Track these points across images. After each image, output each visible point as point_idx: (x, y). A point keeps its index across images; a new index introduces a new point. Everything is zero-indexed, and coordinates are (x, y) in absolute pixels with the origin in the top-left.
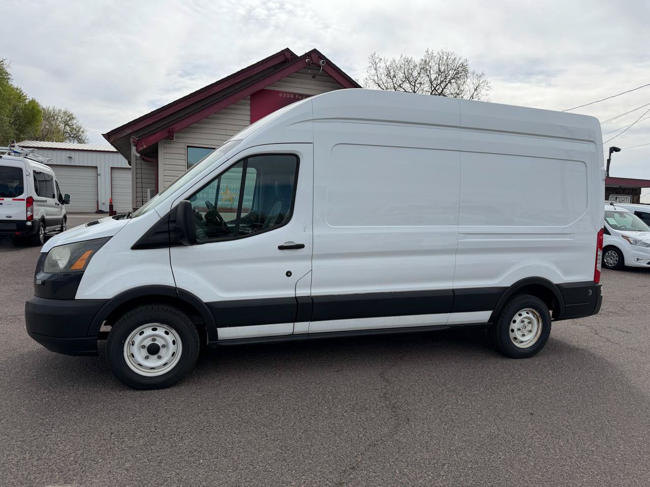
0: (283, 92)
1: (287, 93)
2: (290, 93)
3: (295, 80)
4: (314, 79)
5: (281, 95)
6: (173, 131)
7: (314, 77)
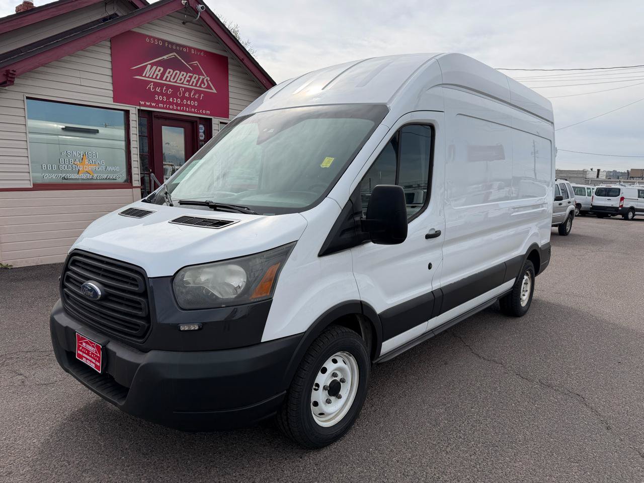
0: (150, 37)
1: (155, 38)
2: (159, 39)
3: (163, 23)
4: (183, 25)
5: (147, 40)
6: (13, 74)
7: (184, 23)
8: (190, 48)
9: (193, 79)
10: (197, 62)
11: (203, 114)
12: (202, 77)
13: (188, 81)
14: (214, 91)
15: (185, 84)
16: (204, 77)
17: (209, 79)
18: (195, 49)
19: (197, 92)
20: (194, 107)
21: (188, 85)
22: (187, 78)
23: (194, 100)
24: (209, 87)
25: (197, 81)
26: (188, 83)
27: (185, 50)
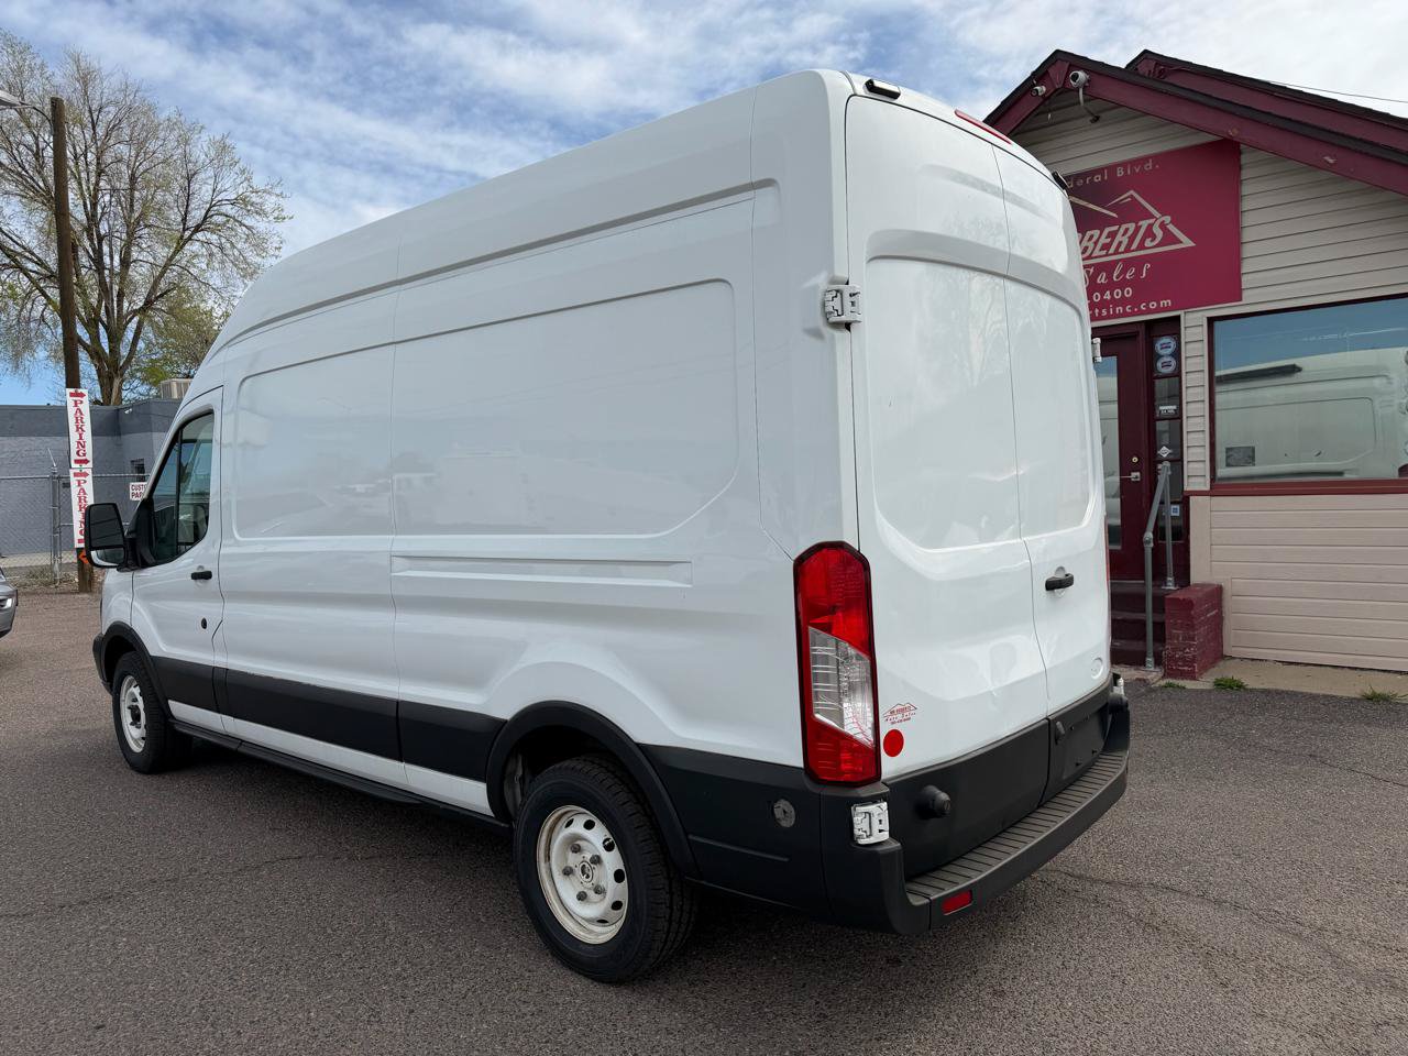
7: (1095, 120)
8: (1112, 168)
9: (1119, 238)
10: (1132, 192)
11: (1149, 311)
12: (1144, 224)
13: (1106, 247)
14: (1187, 243)
15: (1096, 257)
16: (1151, 221)
17: (1167, 219)
18: (1124, 164)
19: (1128, 263)
20: (1123, 301)
21: (1107, 255)
22: (1103, 240)
23: (1122, 284)
24: (1169, 238)
25: (1132, 239)
26: (1104, 252)
27: (1097, 179)
